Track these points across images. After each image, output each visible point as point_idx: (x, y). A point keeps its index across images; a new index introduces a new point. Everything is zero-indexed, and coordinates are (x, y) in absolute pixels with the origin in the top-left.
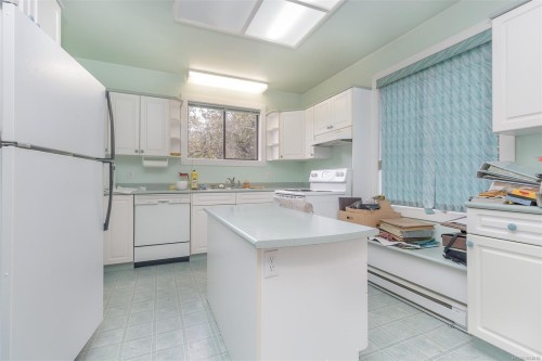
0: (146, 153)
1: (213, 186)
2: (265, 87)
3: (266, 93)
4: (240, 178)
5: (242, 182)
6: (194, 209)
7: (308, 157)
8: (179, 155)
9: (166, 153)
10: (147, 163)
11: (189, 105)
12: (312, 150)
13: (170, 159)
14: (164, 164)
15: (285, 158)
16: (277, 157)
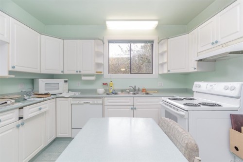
0: (82, 73)
1: (122, 91)
2: (156, 23)
3: (157, 28)
4: (140, 86)
5: (141, 88)
6: (106, 107)
7: (192, 70)
8: (101, 72)
9: (93, 72)
10: (83, 78)
11: (109, 42)
12: (195, 64)
13: (96, 75)
14: (93, 78)
15: (172, 71)
16: (165, 72)
